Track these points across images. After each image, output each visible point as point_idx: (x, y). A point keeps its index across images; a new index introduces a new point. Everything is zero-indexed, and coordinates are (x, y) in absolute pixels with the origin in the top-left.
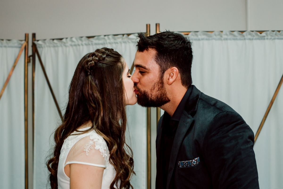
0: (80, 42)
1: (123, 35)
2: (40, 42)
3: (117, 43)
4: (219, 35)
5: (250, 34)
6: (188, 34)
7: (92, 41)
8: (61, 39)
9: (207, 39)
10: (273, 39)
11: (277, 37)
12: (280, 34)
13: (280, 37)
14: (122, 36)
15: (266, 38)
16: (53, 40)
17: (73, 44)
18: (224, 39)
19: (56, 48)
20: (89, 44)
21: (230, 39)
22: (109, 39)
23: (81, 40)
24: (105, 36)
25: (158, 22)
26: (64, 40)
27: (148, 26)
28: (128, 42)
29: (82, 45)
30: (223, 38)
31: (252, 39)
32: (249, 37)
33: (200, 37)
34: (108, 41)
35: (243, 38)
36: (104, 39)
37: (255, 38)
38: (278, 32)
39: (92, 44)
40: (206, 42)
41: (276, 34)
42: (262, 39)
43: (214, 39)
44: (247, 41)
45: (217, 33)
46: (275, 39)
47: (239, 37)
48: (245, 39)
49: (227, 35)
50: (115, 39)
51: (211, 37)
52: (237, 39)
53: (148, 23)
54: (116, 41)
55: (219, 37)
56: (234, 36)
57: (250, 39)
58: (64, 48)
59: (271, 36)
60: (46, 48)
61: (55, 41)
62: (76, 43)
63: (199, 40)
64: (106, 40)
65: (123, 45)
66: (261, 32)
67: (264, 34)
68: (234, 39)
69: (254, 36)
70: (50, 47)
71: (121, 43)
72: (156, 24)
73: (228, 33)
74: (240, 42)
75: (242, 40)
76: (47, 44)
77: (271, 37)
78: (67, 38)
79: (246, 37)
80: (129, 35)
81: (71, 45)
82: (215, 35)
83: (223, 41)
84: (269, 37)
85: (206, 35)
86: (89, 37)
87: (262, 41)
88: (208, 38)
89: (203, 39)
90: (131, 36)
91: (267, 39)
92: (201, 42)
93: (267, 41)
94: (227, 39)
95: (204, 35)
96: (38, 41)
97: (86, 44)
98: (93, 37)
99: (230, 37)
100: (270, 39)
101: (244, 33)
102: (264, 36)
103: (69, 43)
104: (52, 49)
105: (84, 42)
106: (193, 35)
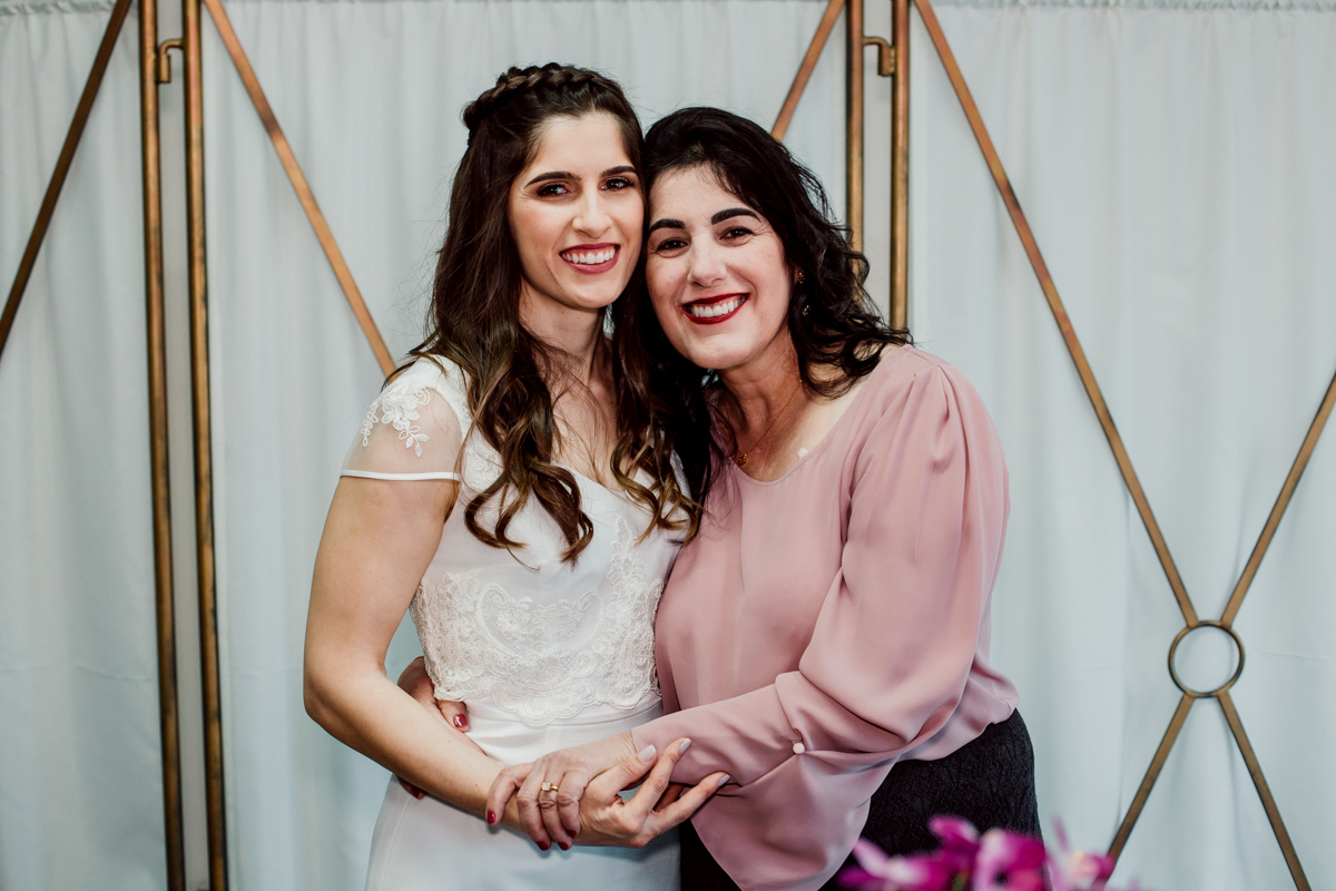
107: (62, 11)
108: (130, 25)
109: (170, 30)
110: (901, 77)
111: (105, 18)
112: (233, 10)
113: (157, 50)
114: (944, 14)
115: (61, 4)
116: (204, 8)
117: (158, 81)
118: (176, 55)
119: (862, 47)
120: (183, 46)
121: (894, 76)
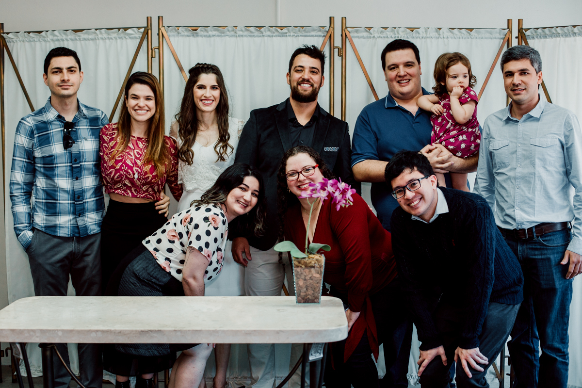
0: (64, 37)
1: (119, 29)
2: (10, 35)
3: (112, 39)
4: (233, 31)
5: (269, 30)
6: (196, 30)
7: (80, 36)
8: (40, 32)
9: (218, 36)
10: (296, 36)
11: (300, 34)
12: (304, 31)
13: (305, 34)
14: (117, 30)
15: (287, 34)
16: (29, 33)
17: (55, 38)
18: (239, 36)
19: (33, 43)
20: (76, 39)
21: (246, 36)
22: (101, 33)
23: (65, 34)
24: (96, 29)
25: (160, 15)
26: (43, 34)
27: (149, 18)
28: (125, 37)
29: (67, 40)
30: (237, 35)
31: (272, 36)
32: (269, 33)
33: (210, 33)
34: (100, 36)
35: (261, 35)
36: (95, 33)
37: (274, 35)
38: (301, 28)
39: (80, 39)
40: (218, 39)
41: (299, 31)
42: (283, 36)
43: (227, 35)
44: (266, 38)
45: (230, 29)
46: (298, 36)
47: (256, 33)
48: (263, 36)
49: (242, 31)
50: (109, 34)
51: (224, 33)
52: (254, 36)
53: (149, 16)
54: (110, 37)
55: (233, 33)
56: (251, 32)
57: (269, 36)
58: (43, 43)
59: (294, 32)
60: (19, 43)
61: (31, 34)
62: (60, 38)
63: (210, 36)
64: (97, 35)
65: (119, 41)
66: (282, 28)
67: (285, 30)
68: (250, 36)
69: (274, 33)
70: (23, 41)
71: (116, 38)
72: (159, 17)
73: (243, 29)
74: (258, 40)
75: (260, 36)
76: (21, 38)
77: (294, 34)
78: (47, 31)
79: (264, 34)
80: (126, 29)
81: (52, 40)
82: (228, 31)
83: (238, 38)
84: (292, 34)
85: (218, 30)
86: (76, 31)
87: (284, 38)
88: (220, 34)
89: (214, 36)
90: (129, 31)
91: (290, 36)
92: (212, 39)
93: (289, 38)
94: (242, 36)
95: (215, 30)
96: (8, 33)
97: (72, 40)
98: (82, 30)
99: (246, 33)
100: (293, 36)
101: (262, 29)
102: (286, 33)
103: (50, 37)
104: (27, 44)
105: (69, 37)
106: (203, 31)
107: (126, 39)
108: (145, 43)
109: (155, 44)
110: (344, 57)
111: (138, 41)
112: (172, 39)
113: (152, 50)
114: (355, 41)
115: (126, 37)
116: (164, 38)
117: (152, 58)
118: (157, 51)
119: (334, 49)
120: (159, 49)
121: (342, 56)
